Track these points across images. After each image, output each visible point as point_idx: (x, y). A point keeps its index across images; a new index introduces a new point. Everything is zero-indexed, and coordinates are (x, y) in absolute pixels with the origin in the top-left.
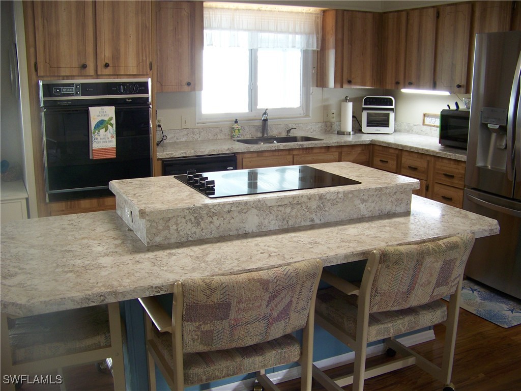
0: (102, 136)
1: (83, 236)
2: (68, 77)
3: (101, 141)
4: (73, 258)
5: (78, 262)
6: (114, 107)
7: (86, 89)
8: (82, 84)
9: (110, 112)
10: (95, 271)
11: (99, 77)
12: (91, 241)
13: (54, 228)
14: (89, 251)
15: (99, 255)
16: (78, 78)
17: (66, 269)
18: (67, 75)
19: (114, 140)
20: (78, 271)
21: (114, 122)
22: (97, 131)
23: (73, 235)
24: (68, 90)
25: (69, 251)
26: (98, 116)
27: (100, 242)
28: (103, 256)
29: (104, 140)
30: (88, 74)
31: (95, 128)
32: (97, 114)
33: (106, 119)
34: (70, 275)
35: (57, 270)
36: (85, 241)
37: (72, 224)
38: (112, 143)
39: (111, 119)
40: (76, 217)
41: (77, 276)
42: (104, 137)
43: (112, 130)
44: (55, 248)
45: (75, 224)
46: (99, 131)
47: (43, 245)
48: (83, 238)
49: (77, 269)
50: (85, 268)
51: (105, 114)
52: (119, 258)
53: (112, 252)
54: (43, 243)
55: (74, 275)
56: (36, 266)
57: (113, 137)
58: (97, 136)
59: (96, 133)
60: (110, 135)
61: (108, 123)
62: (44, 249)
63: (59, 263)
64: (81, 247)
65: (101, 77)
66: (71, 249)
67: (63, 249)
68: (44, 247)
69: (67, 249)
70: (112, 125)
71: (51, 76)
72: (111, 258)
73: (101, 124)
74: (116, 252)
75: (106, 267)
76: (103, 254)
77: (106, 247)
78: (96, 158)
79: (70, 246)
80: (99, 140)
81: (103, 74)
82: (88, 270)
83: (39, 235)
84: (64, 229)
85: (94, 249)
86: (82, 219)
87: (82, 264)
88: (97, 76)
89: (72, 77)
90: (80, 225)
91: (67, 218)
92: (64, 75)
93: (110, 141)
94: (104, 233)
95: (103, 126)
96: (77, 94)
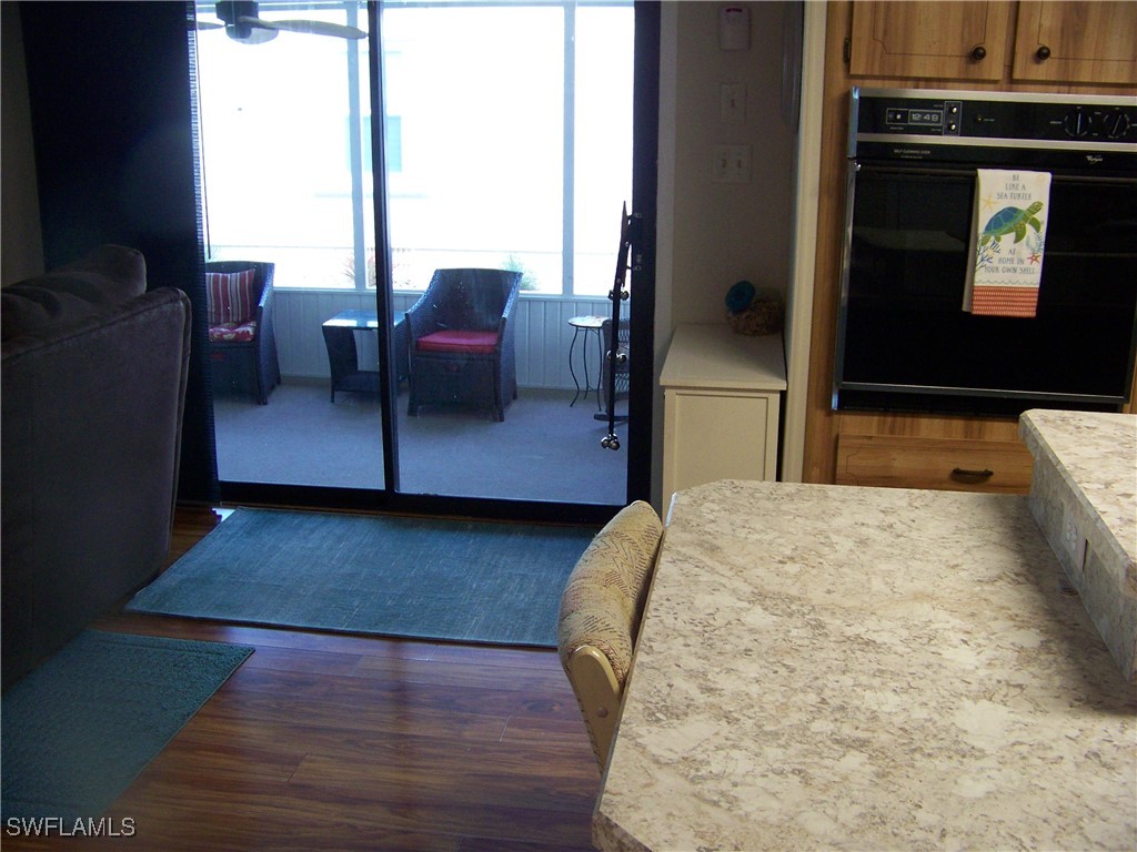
0: (1005, 254)
1: (918, 585)
2: (929, 82)
3: (1001, 266)
4: (876, 682)
5: (888, 702)
6: (1047, 176)
7: (975, 117)
8: (967, 105)
9: (1035, 188)
10: (941, 764)
11: (1014, 86)
12: (943, 615)
13: (838, 532)
14: (933, 659)
15: (961, 687)
16: (957, 84)
17: (847, 731)
18: (928, 76)
19: (1038, 267)
20: (882, 751)
21: (1042, 216)
22: (993, 238)
23: (890, 572)
24: (927, 117)
25: (867, 644)
26: (1000, 196)
27: (969, 627)
28: (976, 699)
29: (1008, 265)
30: (986, 78)
31: (988, 228)
32: (997, 189)
33: (1023, 205)
34: (854, 760)
35: (816, 726)
36: (923, 610)
37: (891, 526)
38: (1030, 276)
39: (1036, 208)
40: (904, 503)
41: (878, 775)
42: (1010, 256)
43: (1035, 238)
44: (826, 618)
45: (899, 527)
46: (998, 239)
47: (792, 599)
48: (918, 597)
49: (884, 737)
50: (912, 742)
51: (1020, 191)
52: (1028, 719)
53: (1008, 685)
54: (794, 592)
55: (869, 769)
56: (754, 689)
57: (1034, 258)
58: (990, 252)
59: (989, 244)
60: (1026, 253)
61: (1026, 219)
62: (791, 615)
63: (827, 693)
64: (905, 633)
65: (1020, 86)
66: (874, 637)
67: (849, 632)
68: (794, 607)
69: (861, 630)
70: (1036, 225)
71: (883, 78)
72: (1003, 710)
73: (1008, 219)
74: (1020, 686)
75: (982, 754)
76: (974, 687)
77: (988, 653)
78: (979, 310)
79: (871, 623)
80: (995, 263)
81: (1031, 78)
82: (917, 756)
83: (788, 552)
84: (863, 542)
85: (947, 653)
86: (921, 513)
87: (898, 720)
88: (1012, 82)
89: (941, 82)
90: (914, 535)
91: (879, 500)
92: (921, 75)
93: (1025, 271)
94: (987, 588)
95: (1010, 225)
96: (949, 132)
